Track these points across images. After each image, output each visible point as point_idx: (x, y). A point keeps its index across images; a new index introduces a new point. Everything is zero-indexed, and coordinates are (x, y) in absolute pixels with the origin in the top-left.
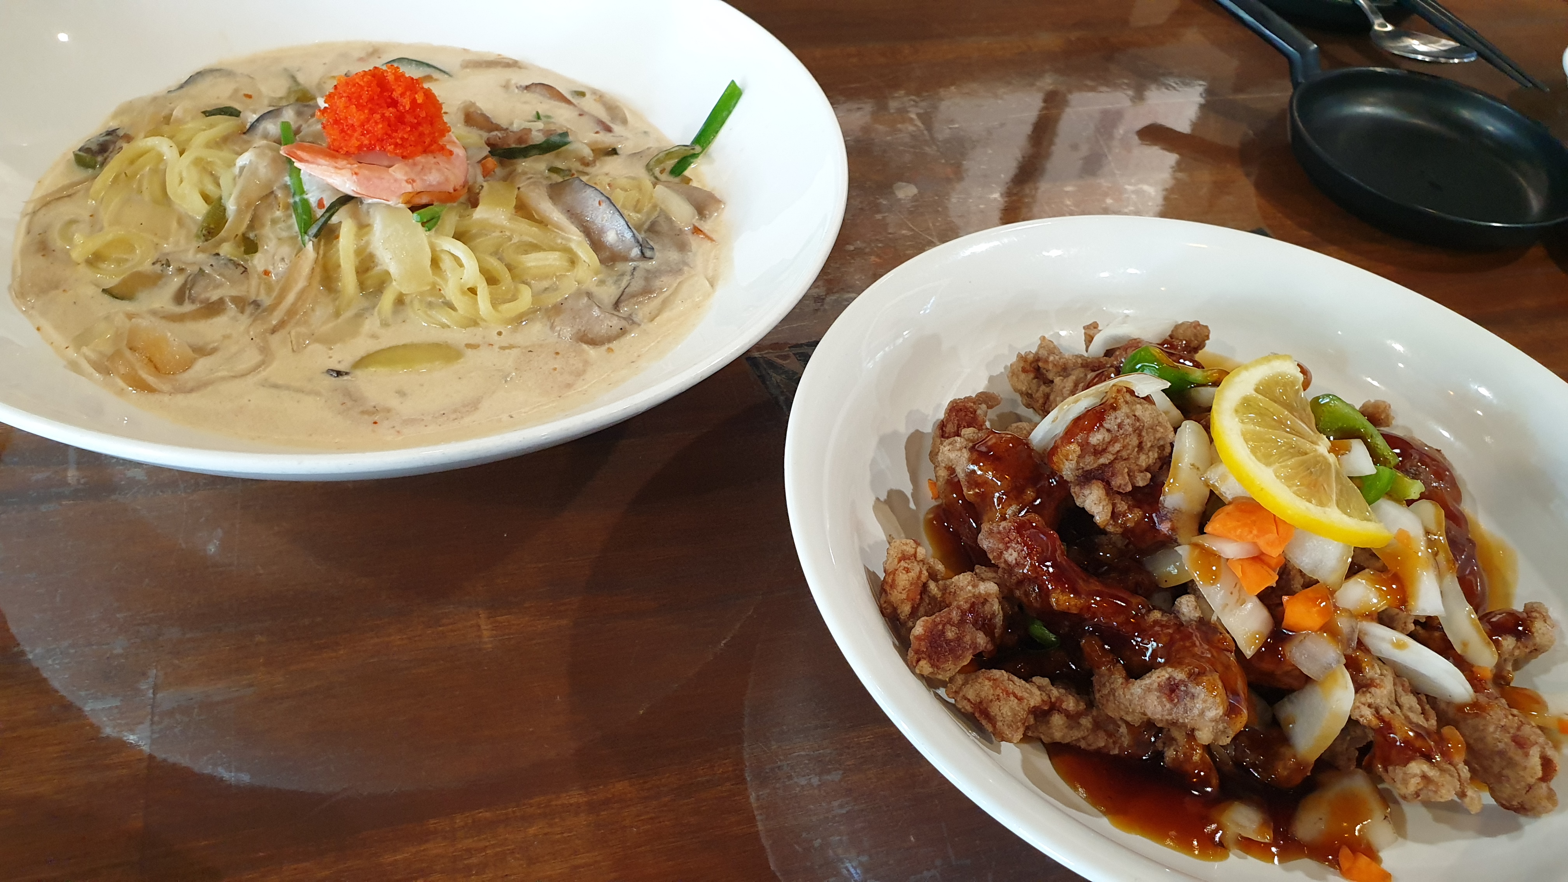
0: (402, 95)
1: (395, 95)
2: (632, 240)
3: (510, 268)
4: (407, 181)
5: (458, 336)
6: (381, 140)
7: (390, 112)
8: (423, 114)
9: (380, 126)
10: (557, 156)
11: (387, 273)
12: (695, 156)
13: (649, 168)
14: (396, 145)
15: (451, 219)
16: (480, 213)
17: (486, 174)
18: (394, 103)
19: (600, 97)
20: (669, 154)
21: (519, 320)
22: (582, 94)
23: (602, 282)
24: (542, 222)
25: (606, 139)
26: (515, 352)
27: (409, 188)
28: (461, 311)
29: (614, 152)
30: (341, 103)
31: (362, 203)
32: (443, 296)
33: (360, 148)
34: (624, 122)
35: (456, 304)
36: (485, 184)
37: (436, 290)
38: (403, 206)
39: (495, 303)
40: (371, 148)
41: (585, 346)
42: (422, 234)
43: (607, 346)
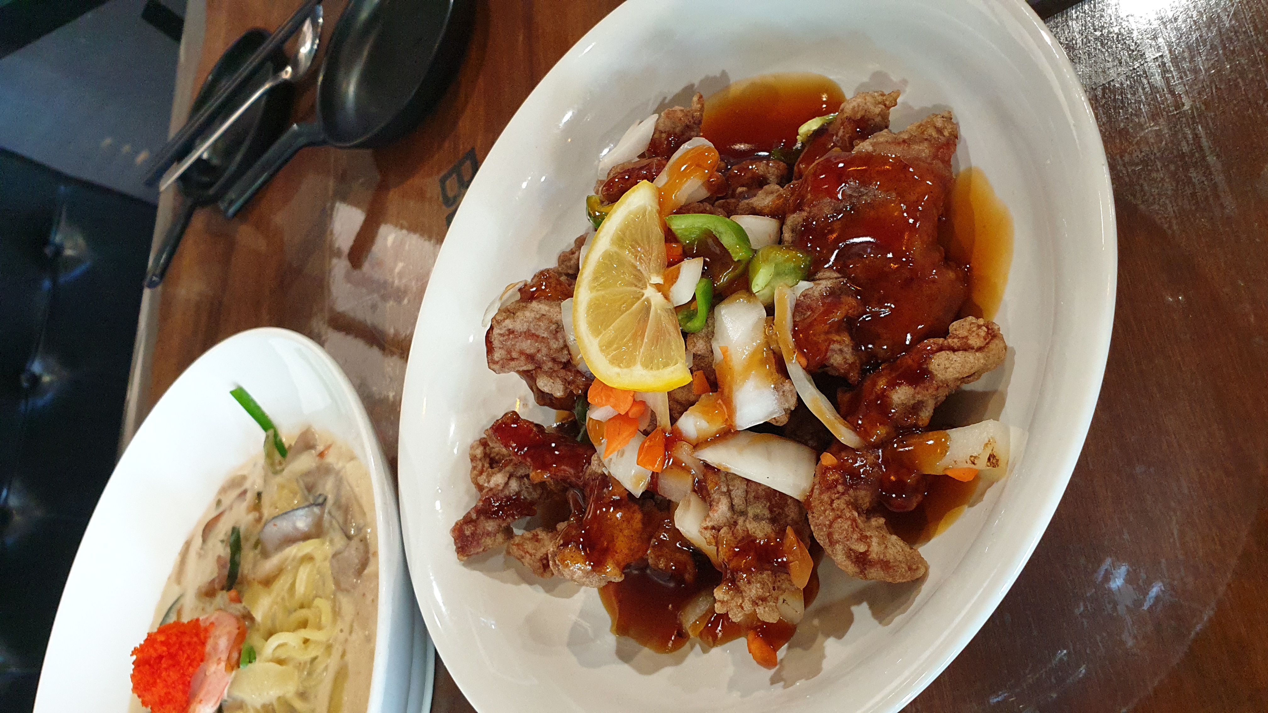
2: (307, 509)
3: (302, 607)
4: (218, 664)
5: (333, 662)
6: (183, 675)
7: (164, 664)
8: (174, 639)
9: (171, 673)
10: (247, 539)
11: (279, 698)
12: (276, 435)
13: (276, 473)
14: (190, 665)
15: (255, 639)
16: (258, 616)
17: (239, 600)
19: (224, 490)
20: (269, 455)
21: (336, 613)
22: (219, 503)
23: (332, 542)
24: (279, 571)
25: (250, 496)
26: (355, 625)
27: (223, 664)
28: (319, 653)
29: (259, 495)
31: (226, 701)
32: (305, 663)
33: (185, 692)
34: (244, 478)
35: (313, 655)
36: (244, 604)
37: (300, 666)
38: (234, 673)
39: (319, 627)
42: (258, 666)
43: (370, 555)
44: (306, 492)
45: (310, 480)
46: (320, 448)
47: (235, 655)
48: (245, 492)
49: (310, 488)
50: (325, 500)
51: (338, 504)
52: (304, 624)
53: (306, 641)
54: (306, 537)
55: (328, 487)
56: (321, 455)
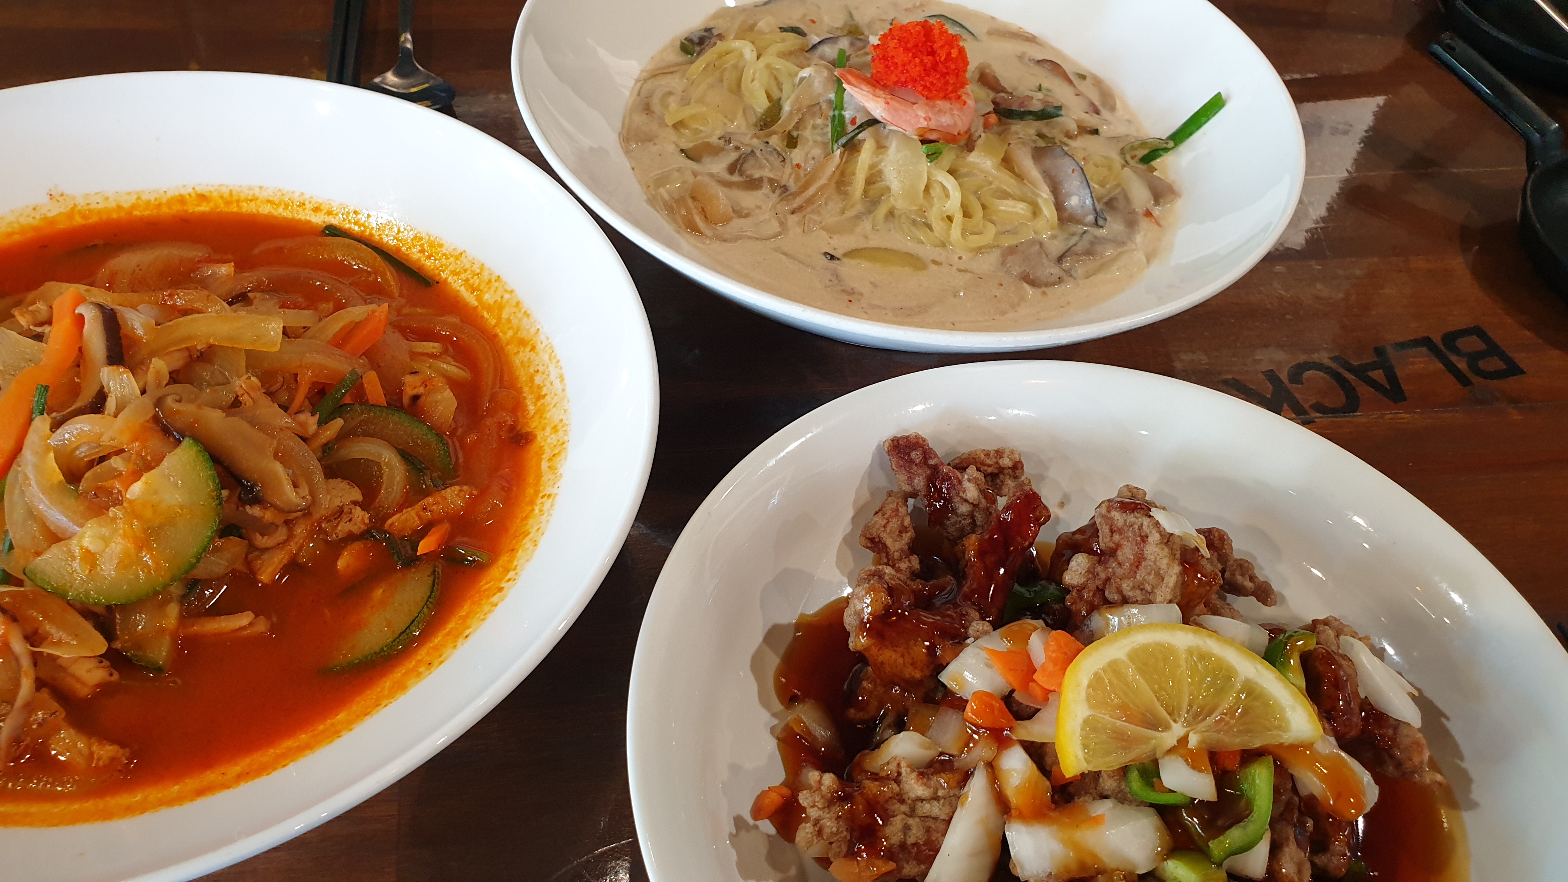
0: (942, 47)
1: (936, 46)
2: (1091, 207)
3: (984, 207)
4: (925, 119)
5: (927, 251)
6: (914, 81)
7: (928, 60)
8: (953, 67)
9: (918, 69)
10: (1047, 124)
11: (888, 189)
12: (1166, 150)
13: (1122, 152)
14: (925, 87)
15: (949, 157)
16: (974, 158)
17: (986, 126)
18: (932, 53)
19: (1098, 83)
20: (1144, 144)
21: (979, 250)
22: (1083, 77)
23: (1054, 237)
24: (1019, 176)
25: (1092, 120)
26: (968, 276)
27: (924, 124)
28: (936, 233)
29: (1096, 132)
30: (892, 44)
31: (884, 127)
32: (926, 218)
33: (896, 83)
34: (1113, 109)
35: (934, 226)
36: (983, 135)
37: (922, 212)
38: (916, 137)
39: (964, 232)
40: (904, 84)
41: (1025, 285)
42: (925, 165)
43: (1043, 289)
44: (1105, 200)
45: (1121, 204)
46: (1156, 211)
47: (933, 136)
48: (1098, 112)
49: (1110, 204)
50: (1102, 227)
51: (1096, 241)
52: (967, 214)
53: (950, 219)
54: (1059, 206)
55: (1114, 226)
56: (1148, 214)
